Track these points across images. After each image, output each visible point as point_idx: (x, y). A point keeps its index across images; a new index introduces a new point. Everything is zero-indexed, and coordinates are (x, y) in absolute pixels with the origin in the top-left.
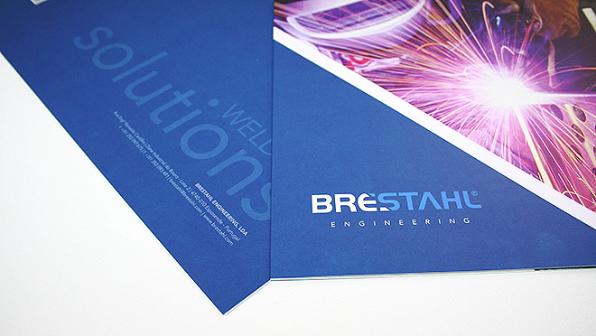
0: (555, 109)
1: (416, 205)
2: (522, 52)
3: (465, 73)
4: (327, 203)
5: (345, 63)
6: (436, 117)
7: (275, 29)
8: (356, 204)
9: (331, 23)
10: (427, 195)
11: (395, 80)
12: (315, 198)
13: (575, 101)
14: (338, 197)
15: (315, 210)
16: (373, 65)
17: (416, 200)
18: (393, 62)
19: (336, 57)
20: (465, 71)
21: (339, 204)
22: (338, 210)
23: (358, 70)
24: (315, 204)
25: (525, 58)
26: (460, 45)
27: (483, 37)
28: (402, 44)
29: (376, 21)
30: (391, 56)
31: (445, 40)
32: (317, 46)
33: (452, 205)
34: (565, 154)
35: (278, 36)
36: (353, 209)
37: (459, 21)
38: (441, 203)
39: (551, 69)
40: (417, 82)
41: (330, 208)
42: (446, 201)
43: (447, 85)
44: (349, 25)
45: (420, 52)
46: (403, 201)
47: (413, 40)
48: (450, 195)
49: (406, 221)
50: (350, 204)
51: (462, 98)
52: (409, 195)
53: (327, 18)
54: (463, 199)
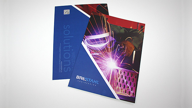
0: (118, 70)
1: (90, 81)
2: (119, 58)
3: (108, 60)
4: (78, 77)
5: (90, 52)
6: (99, 67)
7: (83, 41)
9: (92, 42)
10: (92, 80)
11: (96, 58)
12: (77, 76)
13: (121, 70)
14: (80, 77)
16: (94, 54)
17: (90, 80)
18: (98, 54)
19: (90, 50)
20: (108, 59)
21: (80, 78)
22: (80, 79)
23: (92, 54)
24: (77, 77)
25: (119, 59)
26: (110, 54)
28: (101, 50)
29: (99, 44)
30: (98, 52)
31: (108, 52)
32: (88, 47)
33: (95, 82)
35: (83, 43)
36: (82, 79)
37: (112, 48)
38: (93, 82)
39: (121, 63)
40: (99, 59)
41: (78, 78)
42: (94, 81)
43: (104, 61)
44: (94, 44)
45: (103, 53)
46: (89, 80)
47: (103, 50)
48: (95, 81)
49: (88, 83)
51: (105, 64)
52: (90, 79)
53: (91, 41)
54: (96, 82)
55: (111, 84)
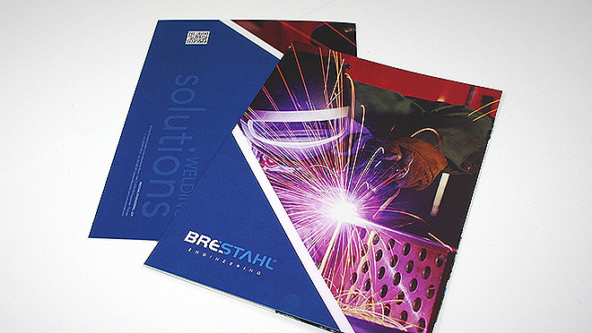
0: (363, 231)
1: (239, 256)
4: (195, 238)
5: (261, 161)
7: (237, 125)
8: (209, 244)
9: (272, 132)
10: (249, 252)
12: (191, 233)
13: (380, 231)
14: (202, 236)
15: (186, 239)
16: (276, 169)
17: (241, 253)
18: (289, 170)
19: (259, 156)
21: (200, 241)
22: (198, 244)
23: (265, 168)
24: (189, 236)
27: (358, 172)
29: (300, 139)
30: (291, 165)
32: (253, 144)
33: (258, 262)
34: (345, 259)
35: (236, 132)
36: (205, 246)
38: (252, 260)
41: (194, 241)
42: (256, 259)
44: (281, 137)
45: (311, 170)
46: (234, 251)
47: (313, 159)
48: (261, 257)
49: (227, 263)
50: (206, 243)
51: (312, 206)
52: (239, 249)
53: (272, 127)
54: (265, 261)
55: (325, 275)
